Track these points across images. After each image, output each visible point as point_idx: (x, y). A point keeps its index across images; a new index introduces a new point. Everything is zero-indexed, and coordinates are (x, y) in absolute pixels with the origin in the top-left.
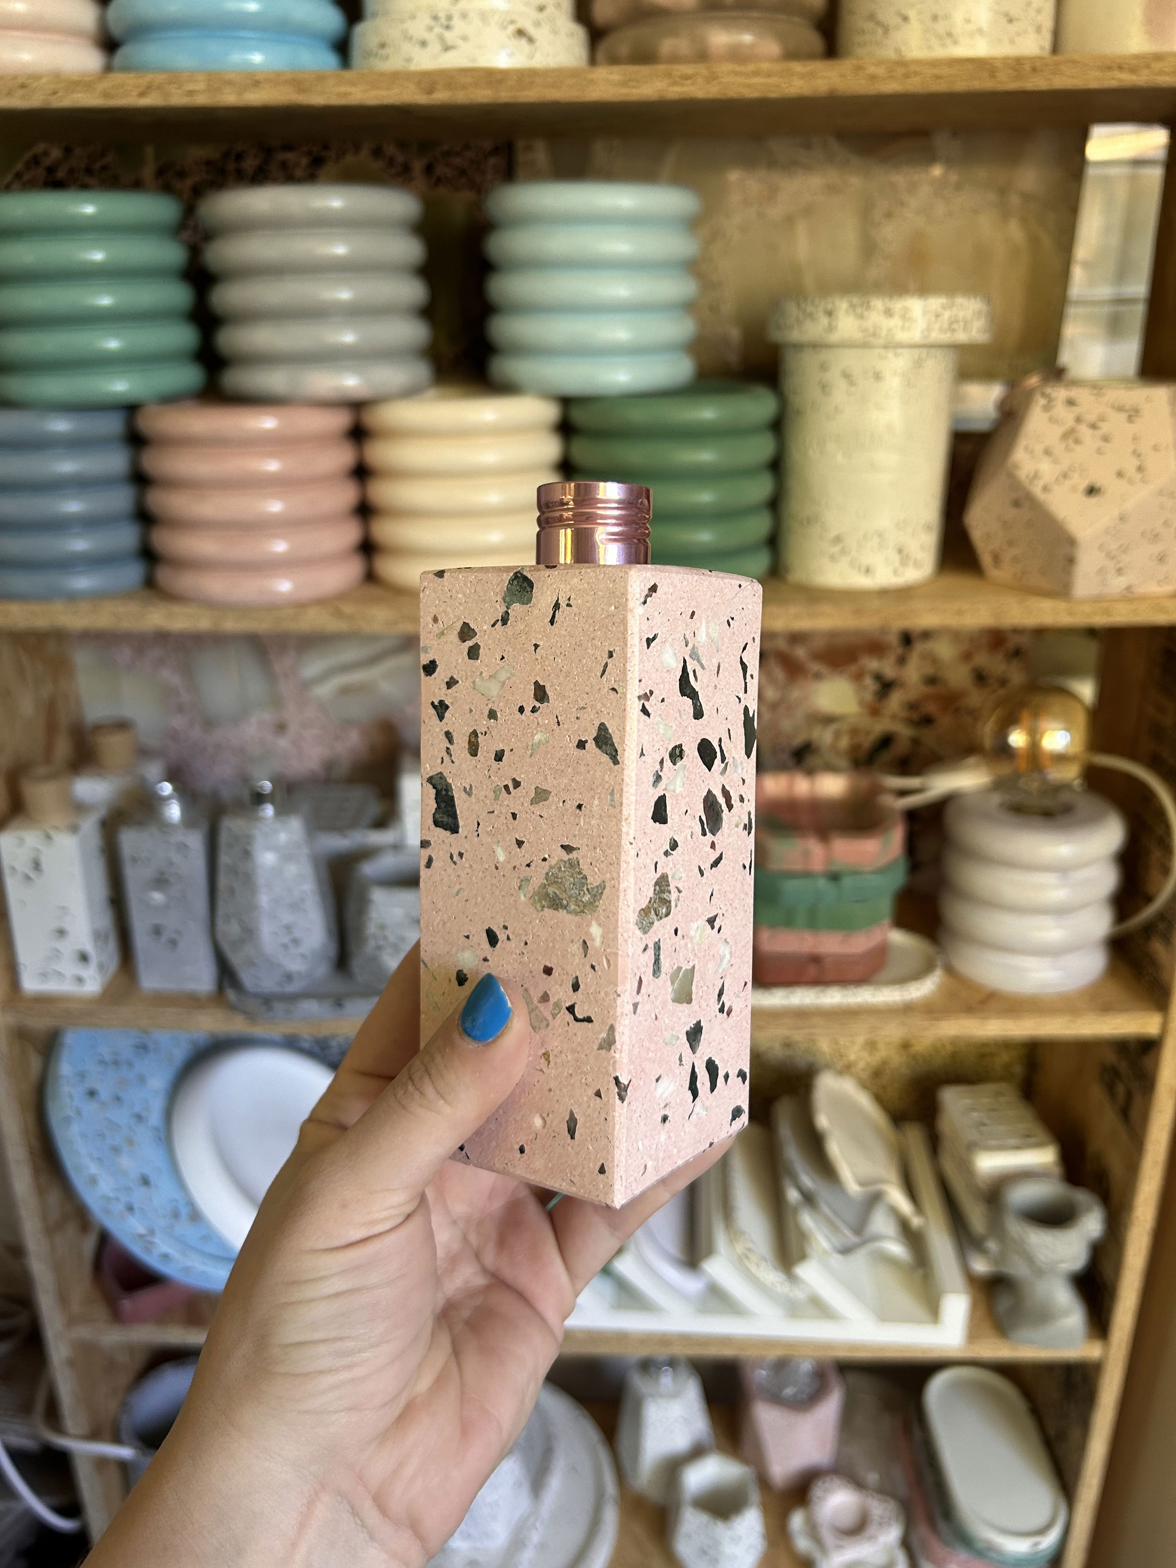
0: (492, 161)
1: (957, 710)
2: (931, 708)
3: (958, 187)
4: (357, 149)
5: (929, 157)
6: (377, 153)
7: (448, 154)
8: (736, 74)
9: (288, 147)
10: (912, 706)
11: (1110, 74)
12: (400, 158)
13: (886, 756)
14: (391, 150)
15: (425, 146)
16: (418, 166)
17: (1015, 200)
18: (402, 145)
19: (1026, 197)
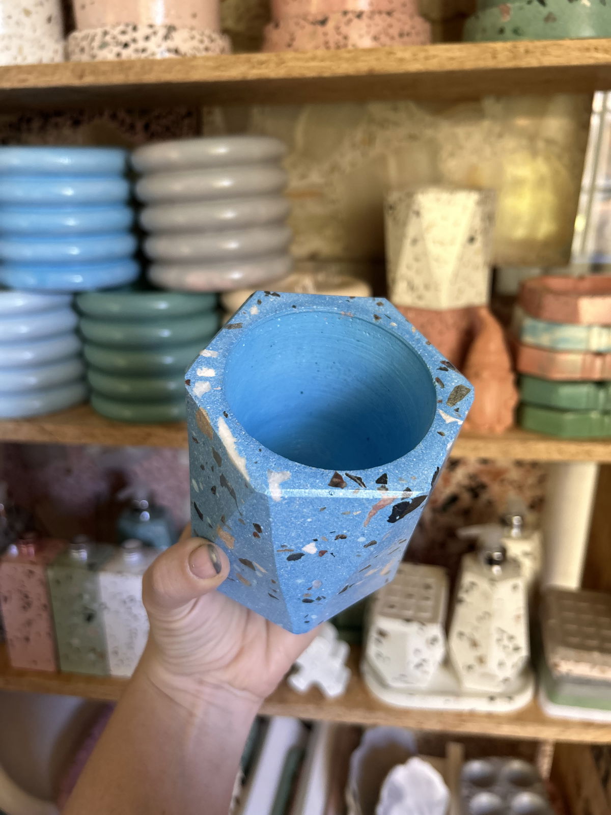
0: (186, 122)
1: (502, 481)
2: (485, 479)
3: (500, 136)
4: (101, 114)
5: (480, 115)
6: (114, 117)
7: (158, 117)
8: (298, 59)
9: (59, 113)
10: (472, 477)
11: (588, 54)
12: (128, 120)
13: (454, 508)
14: (122, 114)
15: (144, 112)
16: (139, 125)
17: (541, 145)
18: (129, 111)
19: (549, 142)
